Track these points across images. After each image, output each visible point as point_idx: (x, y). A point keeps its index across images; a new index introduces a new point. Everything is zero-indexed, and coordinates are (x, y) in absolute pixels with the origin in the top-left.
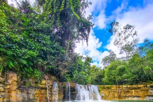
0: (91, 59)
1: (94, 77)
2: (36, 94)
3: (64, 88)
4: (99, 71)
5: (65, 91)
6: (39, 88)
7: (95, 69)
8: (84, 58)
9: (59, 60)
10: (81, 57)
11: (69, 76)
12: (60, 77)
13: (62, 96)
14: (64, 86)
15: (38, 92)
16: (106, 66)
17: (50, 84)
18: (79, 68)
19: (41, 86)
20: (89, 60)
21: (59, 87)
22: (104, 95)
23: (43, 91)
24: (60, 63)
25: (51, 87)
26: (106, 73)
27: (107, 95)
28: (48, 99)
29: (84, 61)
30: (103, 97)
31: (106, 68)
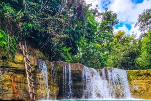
0: (115, 16)
1: (120, 56)
2: (6, 81)
3: (60, 72)
4: (131, 43)
5: (62, 79)
6: (9, 69)
7: (123, 40)
8: (99, 14)
9: (46, 12)
10: (95, 12)
11: (70, 51)
12: (51, 54)
13: (56, 89)
14: (59, 68)
15: (8, 77)
16: (146, 31)
17: (32, 63)
18: (88, 31)
19: (14, 65)
20: (110, 19)
21: (49, 70)
22: (137, 89)
23: (19, 76)
24: (50, 17)
25: (33, 68)
26: (144, 46)
27: (145, 88)
28: (30, 90)
29: (99, 20)
30: (135, 91)
31: (145, 35)
